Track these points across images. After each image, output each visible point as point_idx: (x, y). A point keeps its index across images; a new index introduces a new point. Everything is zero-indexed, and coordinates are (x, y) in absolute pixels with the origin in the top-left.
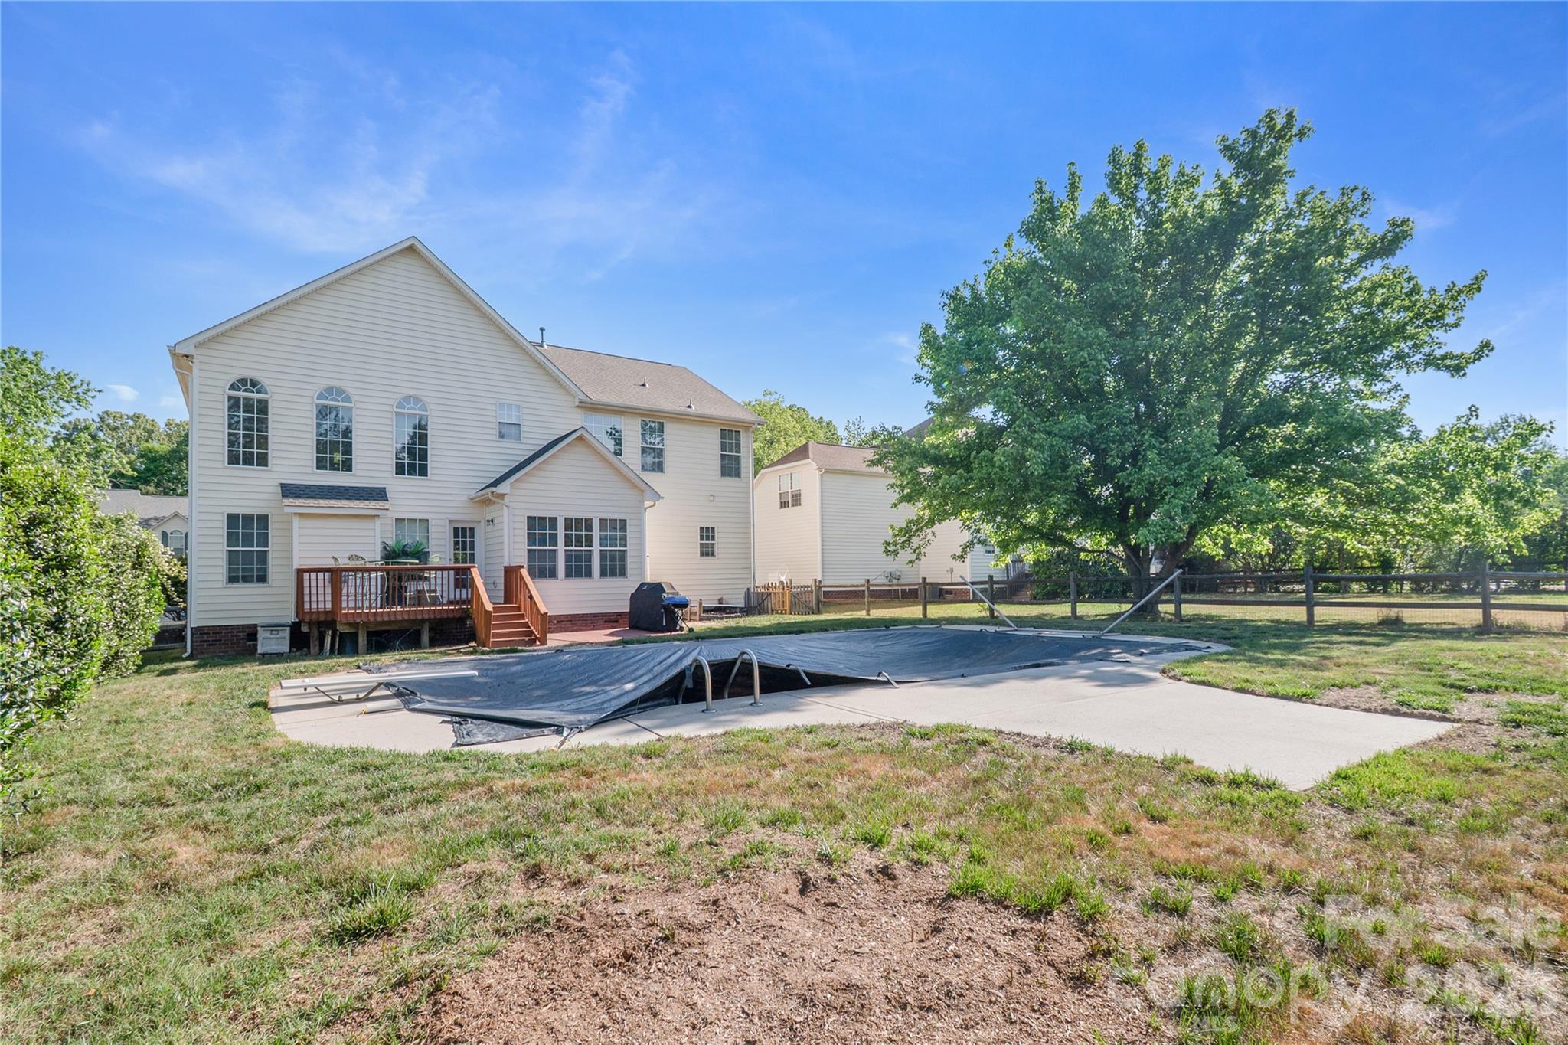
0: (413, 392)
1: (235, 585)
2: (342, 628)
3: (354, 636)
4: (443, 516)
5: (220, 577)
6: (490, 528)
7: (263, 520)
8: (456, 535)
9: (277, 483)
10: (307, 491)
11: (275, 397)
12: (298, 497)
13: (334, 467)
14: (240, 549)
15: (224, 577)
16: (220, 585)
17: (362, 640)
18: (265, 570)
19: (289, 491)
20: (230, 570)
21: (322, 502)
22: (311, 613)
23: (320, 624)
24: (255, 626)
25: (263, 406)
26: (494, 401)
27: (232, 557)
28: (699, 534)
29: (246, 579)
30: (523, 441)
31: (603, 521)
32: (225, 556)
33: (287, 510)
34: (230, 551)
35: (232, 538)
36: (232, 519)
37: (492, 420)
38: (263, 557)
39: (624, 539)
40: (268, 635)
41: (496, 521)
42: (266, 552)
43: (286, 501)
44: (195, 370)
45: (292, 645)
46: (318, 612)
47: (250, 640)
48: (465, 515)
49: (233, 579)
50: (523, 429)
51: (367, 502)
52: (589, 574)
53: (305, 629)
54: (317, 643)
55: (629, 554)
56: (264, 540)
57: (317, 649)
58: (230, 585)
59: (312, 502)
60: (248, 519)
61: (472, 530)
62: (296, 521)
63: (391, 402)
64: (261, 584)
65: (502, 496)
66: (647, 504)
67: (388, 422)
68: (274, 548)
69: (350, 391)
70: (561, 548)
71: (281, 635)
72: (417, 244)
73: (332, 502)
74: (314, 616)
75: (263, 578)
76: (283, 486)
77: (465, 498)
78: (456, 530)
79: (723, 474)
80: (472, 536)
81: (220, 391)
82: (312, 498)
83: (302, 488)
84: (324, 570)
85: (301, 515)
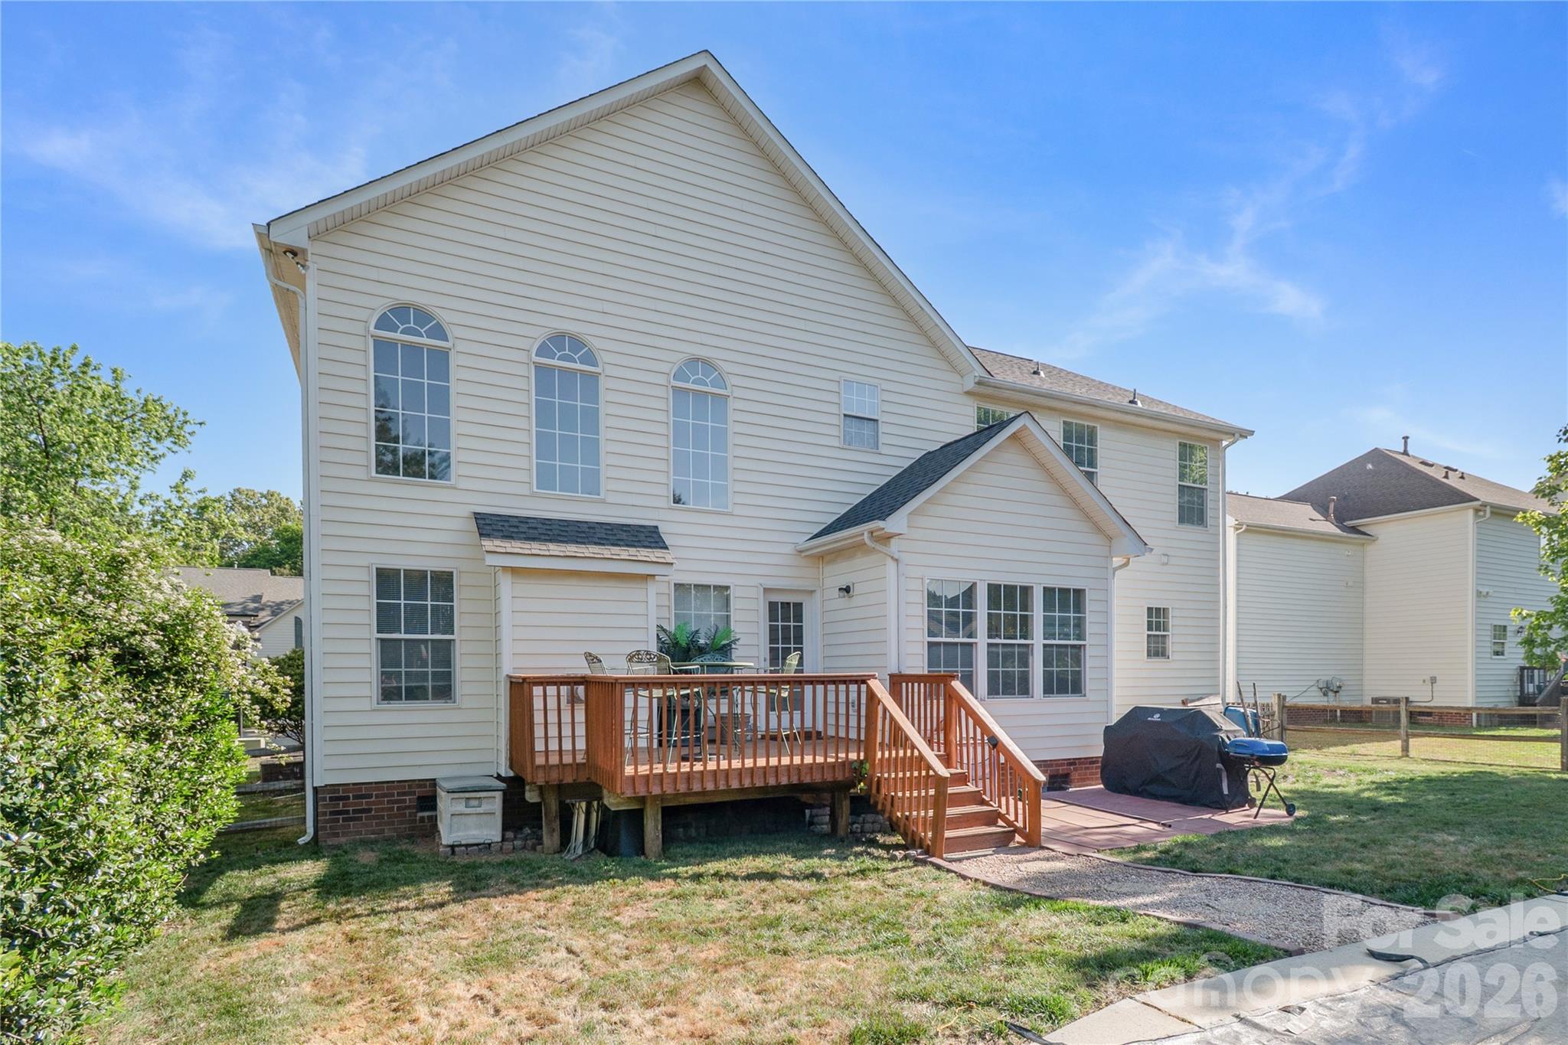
0: (703, 352)
1: (395, 705)
2: (612, 802)
3: (635, 818)
4: (755, 581)
5: (365, 691)
6: (843, 602)
7: (444, 582)
8: (773, 617)
9: (467, 511)
10: (523, 528)
11: (461, 346)
12: (509, 537)
13: (569, 485)
14: (403, 636)
15: (373, 690)
16: (366, 705)
17: (652, 827)
18: (448, 676)
19: (490, 525)
20: (385, 676)
21: (554, 548)
22: (547, 767)
23: (560, 788)
24: (433, 782)
25: (440, 360)
26: (835, 376)
27: (388, 651)
28: (1146, 619)
29: (414, 694)
30: (883, 450)
31: (1048, 592)
32: (374, 649)
33: (491, 560)
34: (382, 640)
35: (386, 618)
36: (386, 580)
37: (834, 409)
38: (444, 653)
39: (1080, 624)
40: (461, 807)
41: (857, 590)
42: (449, 641)
43: (488, 544)
44: (310, 285)
45: (506, 827)
46: (562, 766)
47: (422, 809)
48: (788, 579)
49: (389, 694)
50: (882, 428)
51: (632, 551)
52: (1025, 690)
53: (531, 796)
54: (557, 825)
55: (1089, 652)
56: (445, 620)
57: (556, 836)
58: (385, 706)
59: (536, 547)
60: (416, 580)
61: (798, 606)
62: (506, 584)
63: (665, 367)
64: (440, 704)
65: (887, 538)
66: (1117, 561)
67: (662, 405)
68: (464, 637)
69: (596, 343)
70: (982, 640)
71: (485, 807)
72: (713, 67)
73: (572, 549)
74: (554, 776)
75: (444, 691)
76: (478, 517)
77: (789, 549)
78: (773, 606)
79: (1181, 520)
80: (799, 617)
81: (359, 328)
82: (534, 539)
83: (514, 522)
84: (572, 682)
85: (515, 571)
